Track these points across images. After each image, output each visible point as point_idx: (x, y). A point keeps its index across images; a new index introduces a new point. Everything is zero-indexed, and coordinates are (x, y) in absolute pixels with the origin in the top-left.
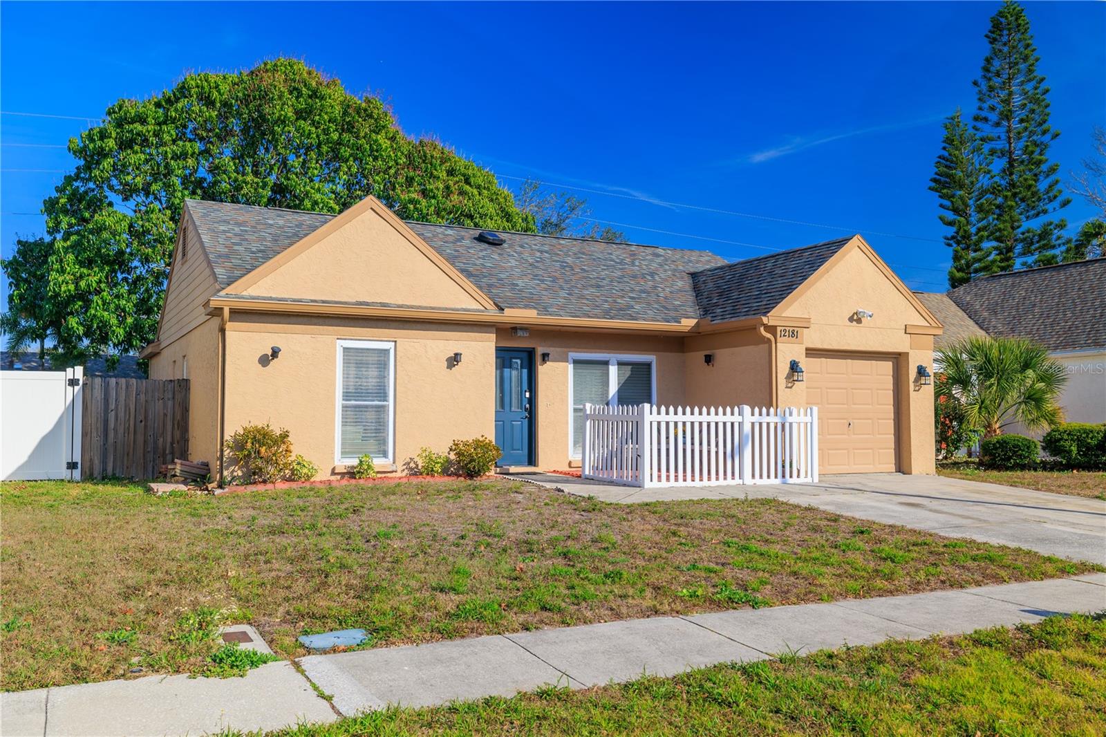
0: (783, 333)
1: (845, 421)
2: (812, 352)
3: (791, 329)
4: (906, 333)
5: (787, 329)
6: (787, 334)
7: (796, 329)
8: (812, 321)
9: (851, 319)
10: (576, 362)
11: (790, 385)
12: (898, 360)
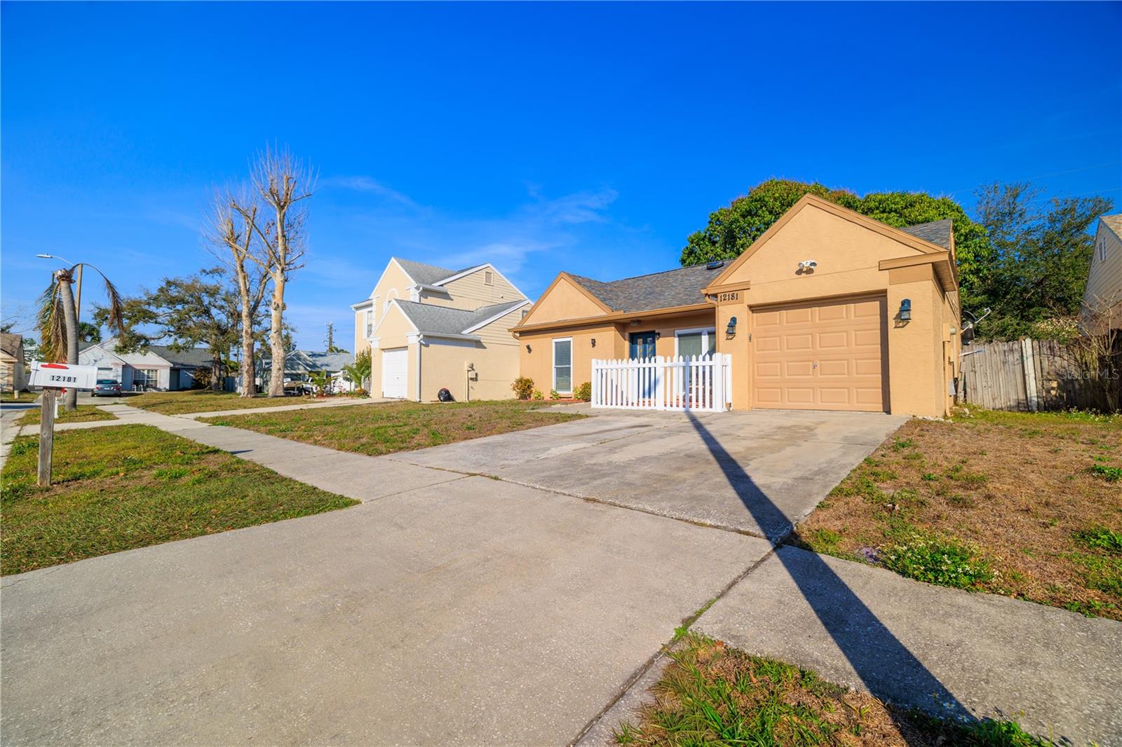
0: (723, 298)
1: (811, 363)
2: (754, 308)
3: (731, 293)
4: (880, 270)
5: (727, 294)
6: (727, 297)
7: (735, 293)
8: (752, 283)
9: (799, 272)
10: (679, 336)
11: (730, 337)
12: (881, 295)
